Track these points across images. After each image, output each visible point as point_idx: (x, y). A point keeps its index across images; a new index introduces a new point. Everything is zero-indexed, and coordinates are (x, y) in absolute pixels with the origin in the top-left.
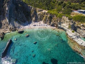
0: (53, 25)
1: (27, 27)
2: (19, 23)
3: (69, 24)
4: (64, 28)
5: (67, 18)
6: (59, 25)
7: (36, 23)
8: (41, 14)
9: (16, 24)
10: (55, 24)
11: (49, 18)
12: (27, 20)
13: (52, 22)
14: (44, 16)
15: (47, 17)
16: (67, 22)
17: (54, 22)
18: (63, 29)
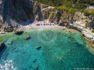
0: (62, 25)
1: (27, 26)
2: (18, 21)
3: (87, 21)
4: (78, 27)
5: (83, 13)
6: (71, 24)
7: (40, 23)
8: (46, 11)
9: (14, 23)
10: (65, 22)
11: (57, 15)
12: (28, 19)
13: (61, 20)
14: (50, 13)
15: (54, 14)
16: (83, 19)
17: (64, 19)
18: (75, 28)
